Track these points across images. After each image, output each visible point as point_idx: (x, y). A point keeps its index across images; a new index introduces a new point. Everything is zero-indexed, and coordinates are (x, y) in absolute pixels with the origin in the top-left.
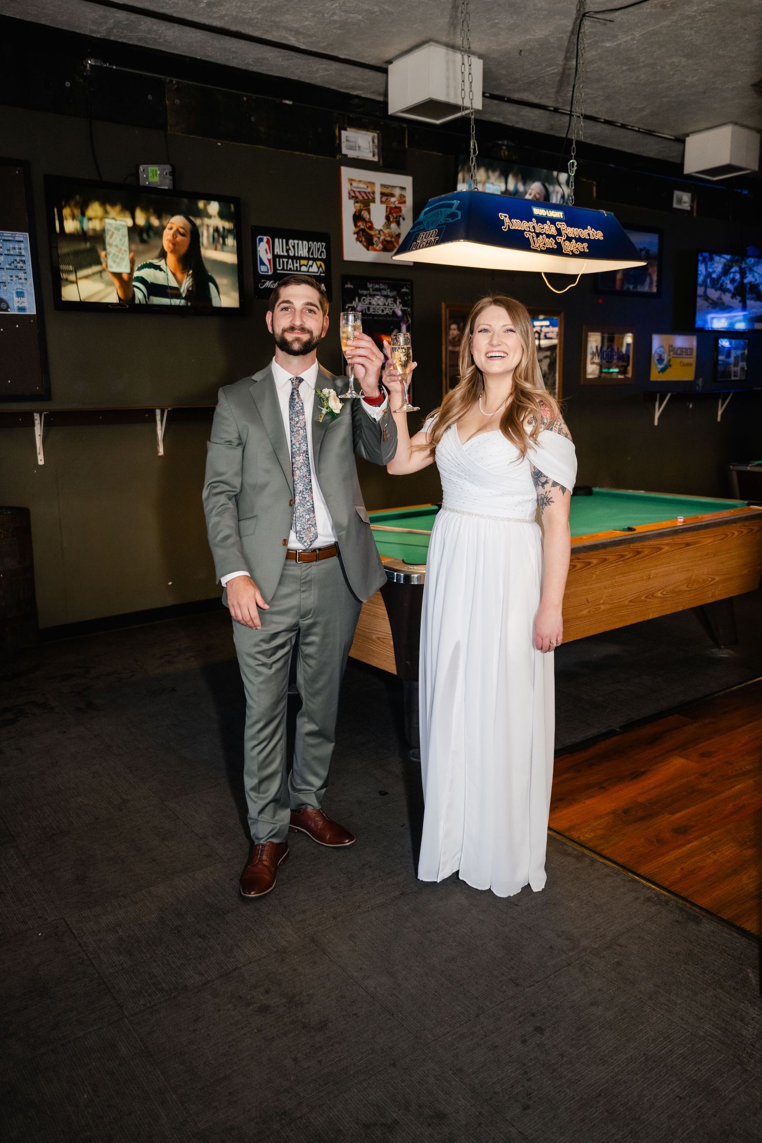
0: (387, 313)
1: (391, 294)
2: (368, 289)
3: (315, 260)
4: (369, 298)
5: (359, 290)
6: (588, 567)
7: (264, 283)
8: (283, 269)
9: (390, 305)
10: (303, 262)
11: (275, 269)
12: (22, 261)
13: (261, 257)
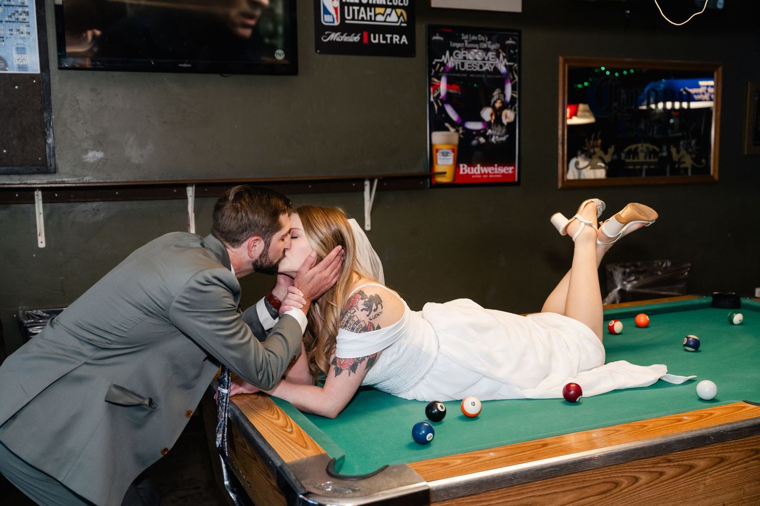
0: (487, 70)
1: (493, 47)
2: (463, 41)
3: (394, 7)
4: (463, 52)
5: (451, 42)
6: (689, 473)
7: (329, 35)
8: (353, 19)
9: (490, 59)
10: (379, 10)
11: (343, 18)
12: (24, 12)
13: (326, 4)
